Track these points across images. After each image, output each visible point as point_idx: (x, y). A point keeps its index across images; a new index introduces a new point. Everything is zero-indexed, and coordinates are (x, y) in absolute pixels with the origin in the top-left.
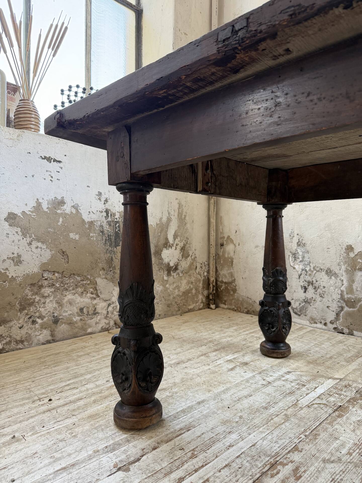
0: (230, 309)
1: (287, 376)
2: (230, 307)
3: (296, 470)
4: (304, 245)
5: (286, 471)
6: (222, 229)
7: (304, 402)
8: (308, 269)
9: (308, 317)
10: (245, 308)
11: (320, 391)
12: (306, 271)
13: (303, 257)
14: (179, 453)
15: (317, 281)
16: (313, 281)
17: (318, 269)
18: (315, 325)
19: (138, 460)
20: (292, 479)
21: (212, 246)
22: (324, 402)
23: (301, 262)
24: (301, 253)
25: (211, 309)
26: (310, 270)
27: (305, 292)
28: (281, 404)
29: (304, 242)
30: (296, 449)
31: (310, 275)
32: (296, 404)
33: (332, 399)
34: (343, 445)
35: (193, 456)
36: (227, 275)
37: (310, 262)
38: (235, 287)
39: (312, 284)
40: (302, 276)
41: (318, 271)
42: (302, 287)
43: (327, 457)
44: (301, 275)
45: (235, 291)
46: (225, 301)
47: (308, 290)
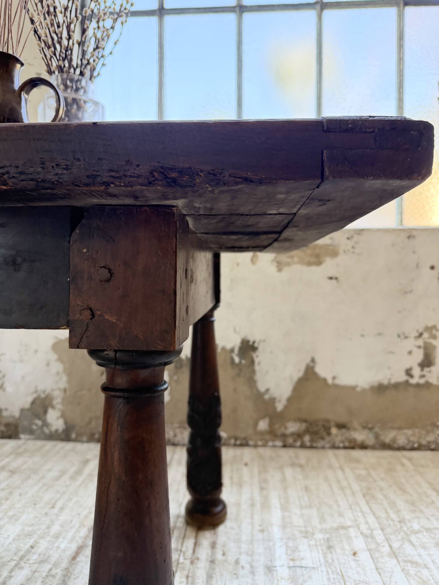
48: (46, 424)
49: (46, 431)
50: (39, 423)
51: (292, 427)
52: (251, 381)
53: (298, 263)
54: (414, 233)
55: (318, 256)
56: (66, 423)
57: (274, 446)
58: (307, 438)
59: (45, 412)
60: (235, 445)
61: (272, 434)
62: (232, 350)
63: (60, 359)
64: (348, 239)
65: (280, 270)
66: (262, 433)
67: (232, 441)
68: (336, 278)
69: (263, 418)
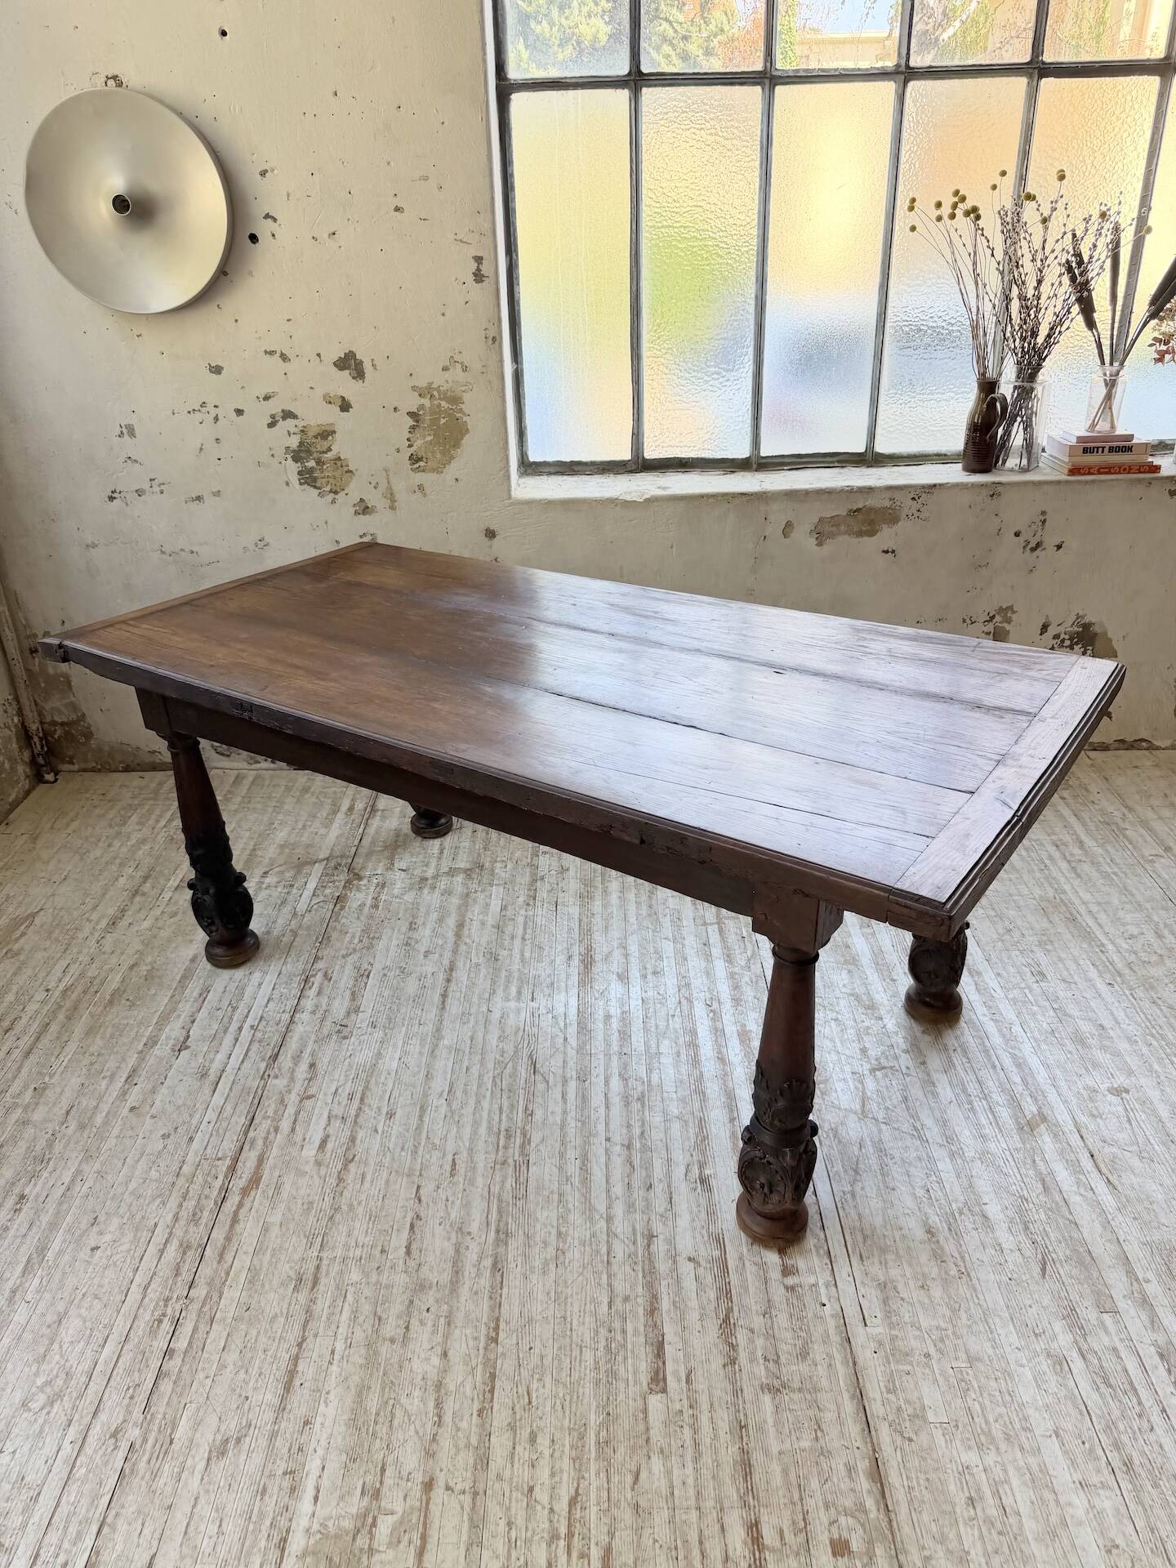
0: (85, 770)
1: (267, 880)
2: (83, 766)
3: (326, 975)
5: (319, 978)
6: (26, 619)
7: (302, 906)
10: (121, 762)
11: (311, 885)
14: (220, 1014)
19: (188, 1037)
20: (326, 982)
21: (15, 662)
22: (322, 898)
25: (47, 782)
28: (280, 921)
30: (317, 958)
32: (295, 914)
33: (328, 891)
34: (353, 937)
35: (234, 1009)
36: (62, 708)
38: (88, 728)
43: (343, 952)
45: (88, 735)
46: (72, 758)
53: (845, 533)
54: (1000, 489)
55: (872, 522)
64: (913, 499)
65: (820, 544)
68: (893, 552)
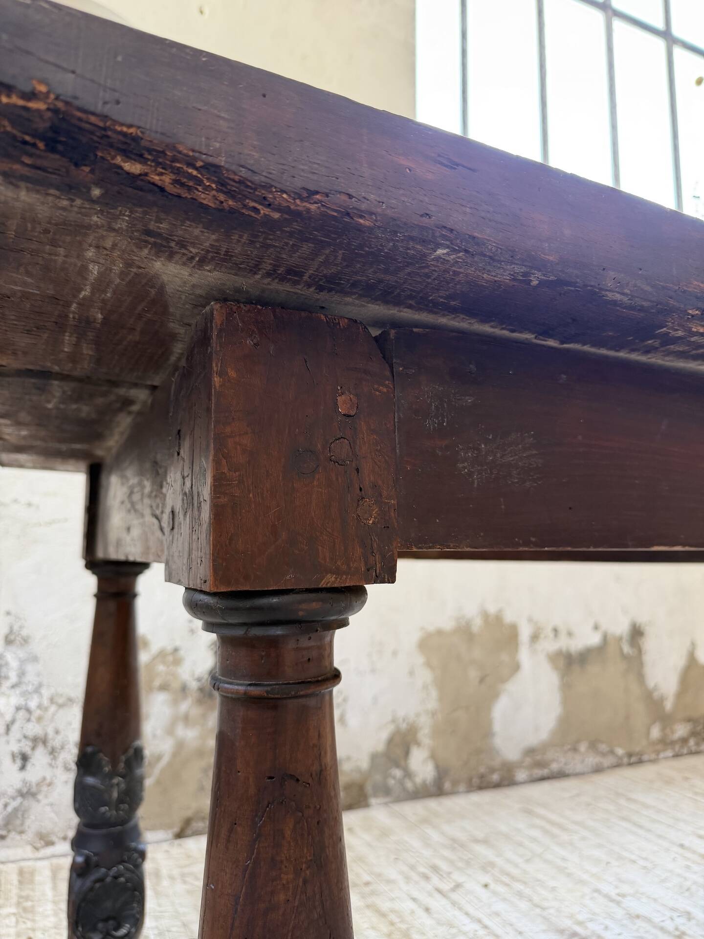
4: (26, 641)
8: (33, 704)
9: (29, 835)
12: (29, 711)
13: (22, 674)
15: (57, 732)
16: (46, 735)
17: (61, 701)
18: (49, 851)
23: (13, 687)
24: (14, 664)
26: (40, 707)
27: (23, 768)
29: (24, 633)
31: (39, 719)
37: (40, 685)
39: (45, 742)
40: (15, 728)
41: (61, 706)
42: (13, 756)
44: (13, 722)
47: (33, 760)
48: (408, 774)
49: (409, 785)
50: (398, 773)
51: (681, 730)
52: (641, 677)
56: (437, 767)
57: (666, 758)
58: (692, 742)
59: (407, 753)
60: (630, 764)
61: (665, 742)
62: (620, 639)
63: (428, 665)
66: (653, 744)
67: (625, 760)
69: (654, 722)
